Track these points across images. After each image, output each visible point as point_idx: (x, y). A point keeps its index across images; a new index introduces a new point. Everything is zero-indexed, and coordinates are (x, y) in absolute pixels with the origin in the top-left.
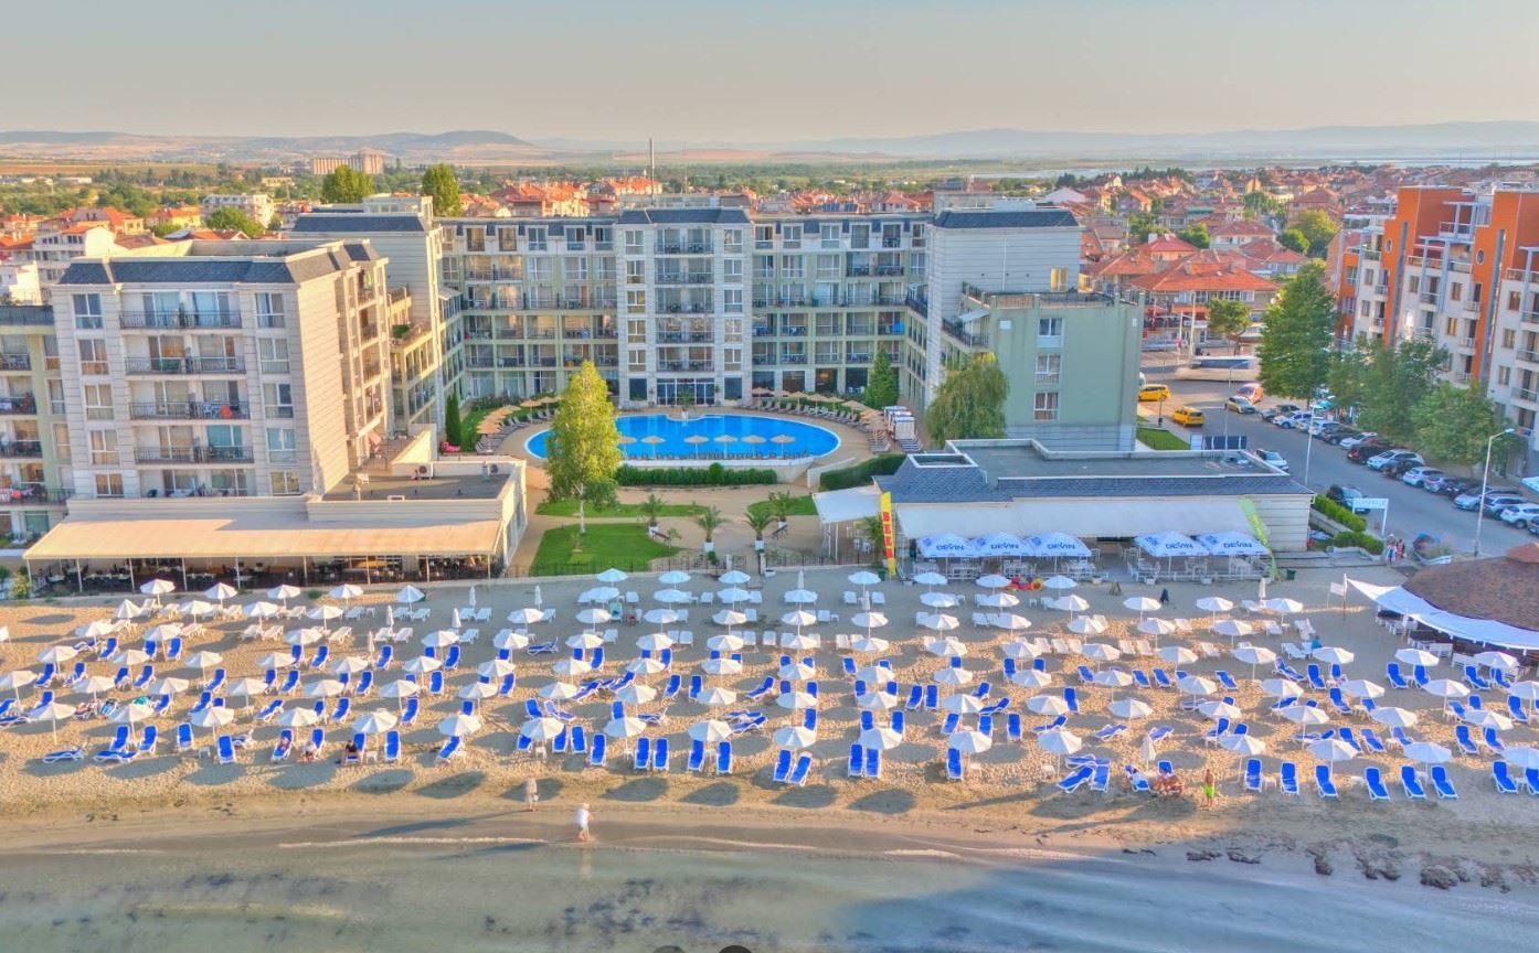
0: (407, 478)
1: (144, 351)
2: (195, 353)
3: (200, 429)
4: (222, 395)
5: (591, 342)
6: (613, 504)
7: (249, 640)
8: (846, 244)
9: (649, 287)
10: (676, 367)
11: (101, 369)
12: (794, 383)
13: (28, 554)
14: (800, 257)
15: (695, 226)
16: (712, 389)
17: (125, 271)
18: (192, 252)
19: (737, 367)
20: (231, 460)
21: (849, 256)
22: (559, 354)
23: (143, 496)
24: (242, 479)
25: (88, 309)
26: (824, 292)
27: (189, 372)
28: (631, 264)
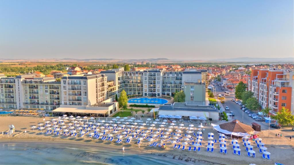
0: (103, 104)
1: (71, 87)
2: (76, 88)
3: (76, 97)
4: (79, 93)
5: (141, 88)
6: (126, 109)
7: (72, 122)
8: (176, 75)
9: (147, 81)
10: (151, 91)
11: (66, 89)
12: (168, 95)
13: (53, 111)
14: (169, 77)
15: (154, 73)
16: (156, 95)
17: (69, 78)
18: (84, 75)
19: (159, 92)
20: (80, 101)
21: (176, 77)
22: (136, 89)
23: (69, 105)
24: (81, 104)
25: (65, 82)
26: (173, 82)
27: (75, 90)
28: (145, 78)
